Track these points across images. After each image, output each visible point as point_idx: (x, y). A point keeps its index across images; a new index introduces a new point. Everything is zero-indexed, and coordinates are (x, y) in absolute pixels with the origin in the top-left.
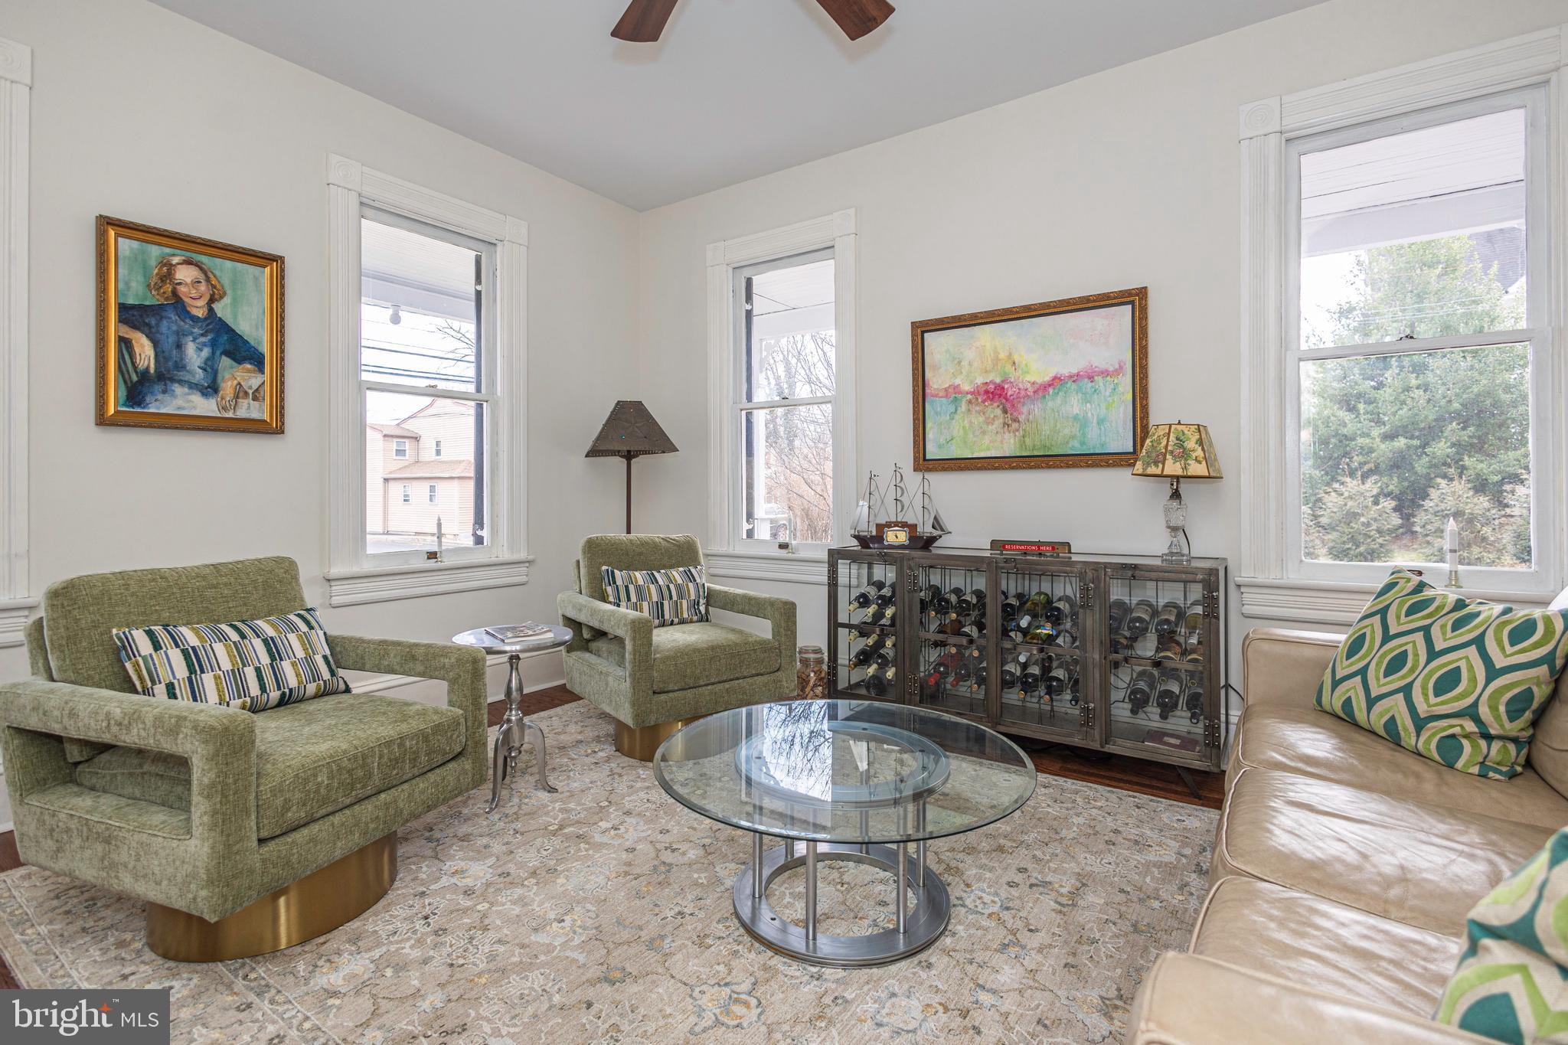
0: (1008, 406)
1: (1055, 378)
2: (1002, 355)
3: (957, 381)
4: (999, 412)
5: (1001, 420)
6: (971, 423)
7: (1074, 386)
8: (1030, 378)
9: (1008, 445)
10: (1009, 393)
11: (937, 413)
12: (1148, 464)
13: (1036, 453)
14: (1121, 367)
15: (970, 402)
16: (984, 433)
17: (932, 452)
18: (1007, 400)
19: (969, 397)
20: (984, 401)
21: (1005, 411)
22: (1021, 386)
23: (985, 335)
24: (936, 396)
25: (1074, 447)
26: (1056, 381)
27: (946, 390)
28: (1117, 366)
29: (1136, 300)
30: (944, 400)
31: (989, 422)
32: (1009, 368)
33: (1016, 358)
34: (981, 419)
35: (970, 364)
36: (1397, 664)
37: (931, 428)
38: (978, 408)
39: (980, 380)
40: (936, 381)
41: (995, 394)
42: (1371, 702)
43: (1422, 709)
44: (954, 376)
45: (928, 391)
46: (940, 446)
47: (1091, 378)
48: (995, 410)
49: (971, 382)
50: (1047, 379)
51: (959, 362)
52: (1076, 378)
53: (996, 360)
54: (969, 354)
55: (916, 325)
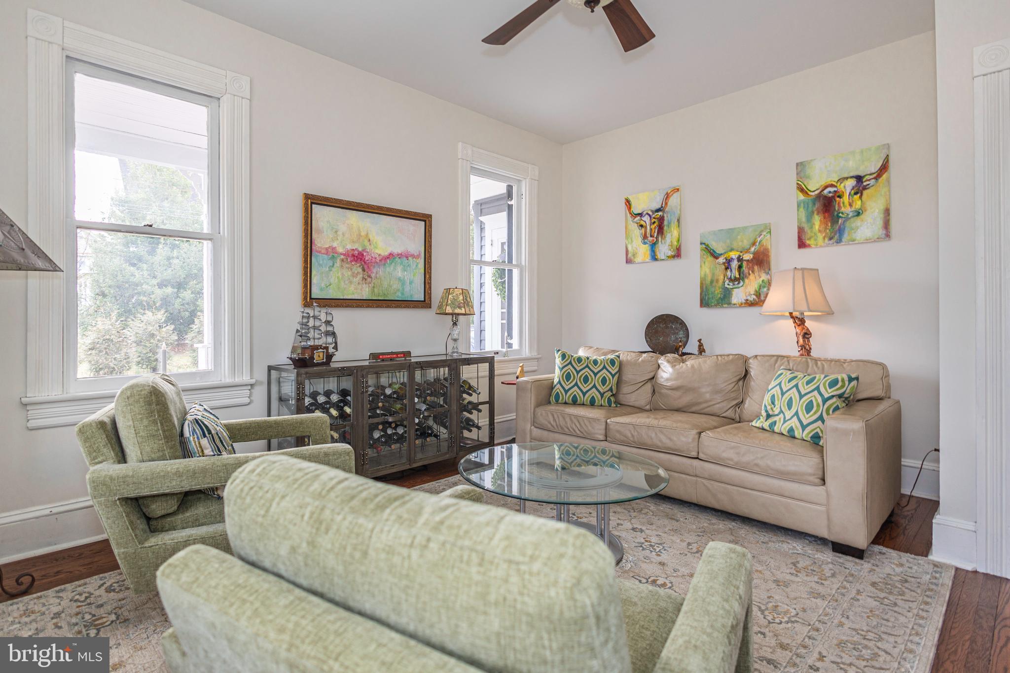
0: (366, 267)
1: (390, 254)
2: (363, 234)
3: (335, 245)
4: (360, 270)
5: (361, 276)
6: (343, 275)
7: (399, 261)
8: (378, 251)
9: (365, 293)
10: (366, 259)
11: (320, 265)
13: (380, 298)
14: (420, 254)
15: (342, 260)
16: (351, 282)
17: (316, 293)
18: (365, 263)
19: (342, 257)
20: (351, 261)
21: (364, 270)
22: (373, 255)
23: (354, 217)
24: (320, 252)
25: (398, 296)
26: (391, 256)
27: (327, 249)
28: (418, 253)
29: (426, 219)
30: (325, 256)
31: (354, 275)
32: (366, 243)
33: (371, 237)
34: (350, 273)
35: (343, 235)
36: (586, 380)
37: (315, 275)
38: (347, 265)
39: (349, 247)
40: (321, 241)
41: (358, 257)
42: (584, 394)
43: (602, 391)
44: (333, 241)
45: (313, 247)
46: (321, 290)
47: (407, 258)
48: (357, 268)
49: (344, 247)
50: (387, 254)
51: (336, 232)
52: (400, 256)
53: (359, 235)
54: (342, 228)
55: (307, 197)
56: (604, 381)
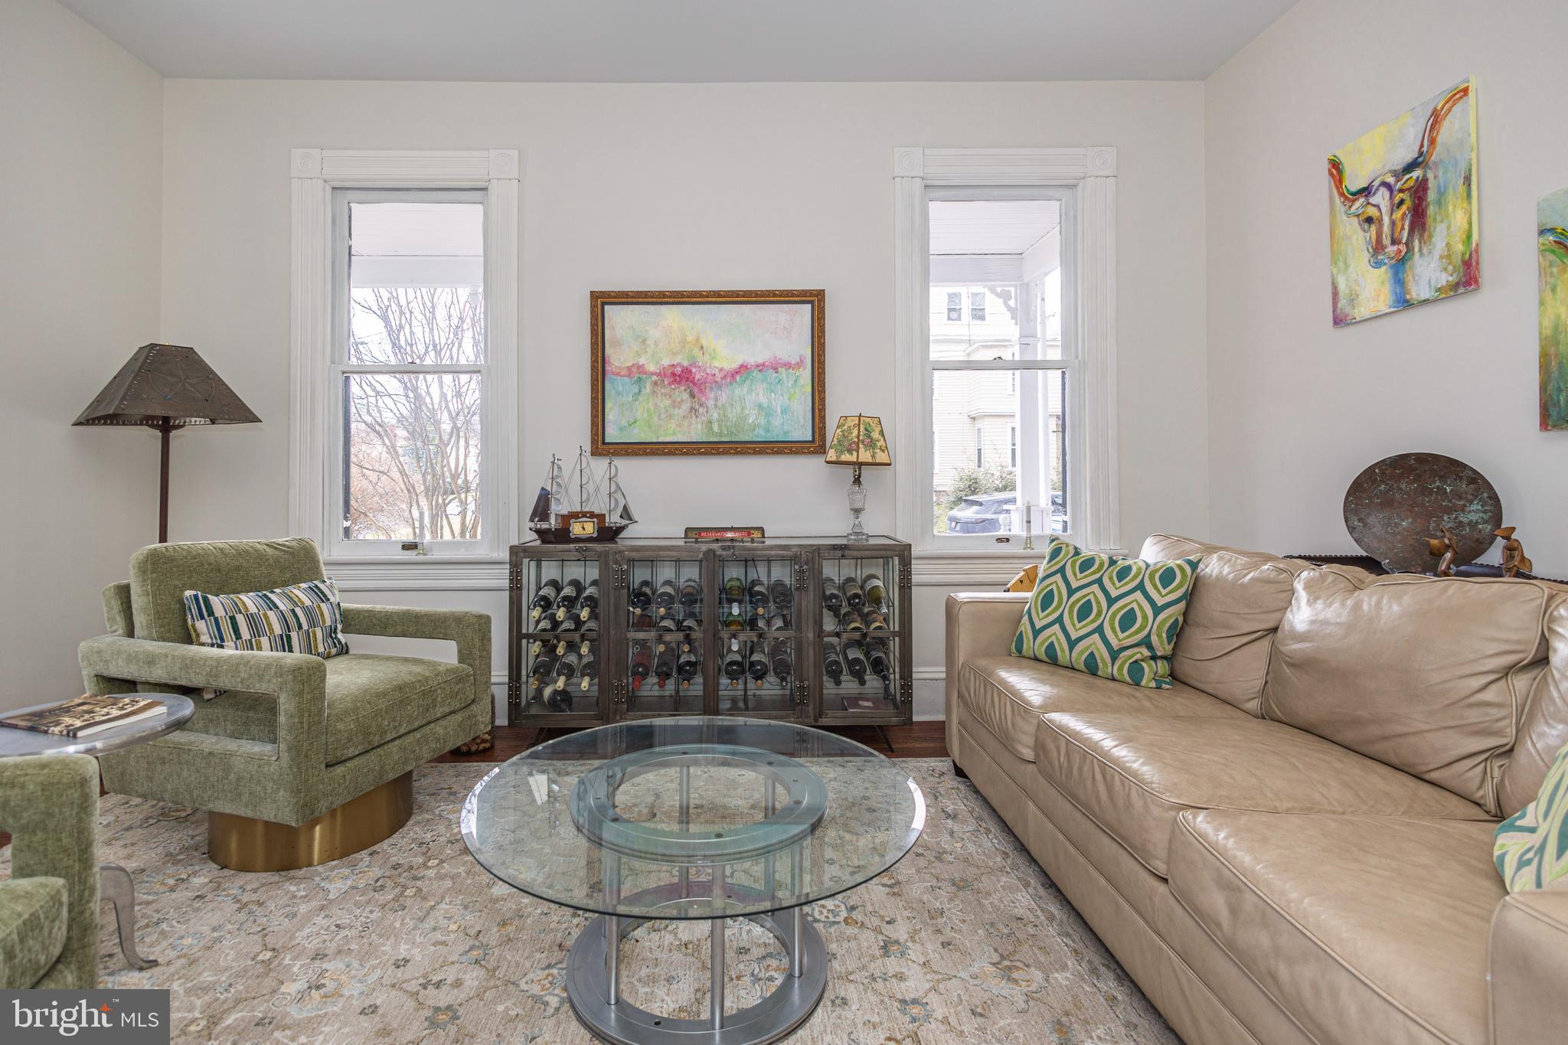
0: (696, 390)
1: (742, 366)
2: (690, 338)
3: (642, 361)
4: (686, 396)
5: (688, 405)
6: (656, 405)
7: (759, 376)
8: (716, 364)
9: (694, 432)
10: (697, 377)
11: (618, 393)
12: (842, 452)
13: (723, 439)
14: (802, 361)
15: (656, 383)
16: (671, 416)
17: (612, 434)
18: (695, 384)
19: (655, 378)
20: (670, 384)
21: (692, 396)
22: (708, 371)
23: (672, 316)
24: (618, 374)
25: (761, 435)
26: (743, 369)
27: (629, 369)
28: (798, 360)
29: (815, 299)
30: (627, 379)
31: (676, 404)
32: (696, 352)
33: (704, 342)
34: (667, 402)
35: (656, 344)
36: (1085, 611)
37: (611, 409)
38: (663, 390)
39: (666, 362)
40: (618, 358)
41: (682, 377)
42: (1072, 644)
43: (1115, 643)
44: (638, 355)
45: (608, 368)
46: (622, 429)
47: (776, 370)
48: (682, 394)
49: (657, 363)
50: (735, 366)
51: (644, 341)
52: (761, 367)
53: (684, 342)
54: (654, 334)
55: (595, 296)
56: (1127, 621)
